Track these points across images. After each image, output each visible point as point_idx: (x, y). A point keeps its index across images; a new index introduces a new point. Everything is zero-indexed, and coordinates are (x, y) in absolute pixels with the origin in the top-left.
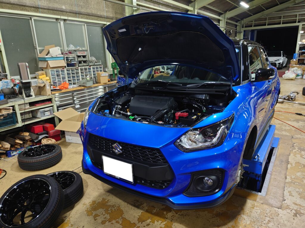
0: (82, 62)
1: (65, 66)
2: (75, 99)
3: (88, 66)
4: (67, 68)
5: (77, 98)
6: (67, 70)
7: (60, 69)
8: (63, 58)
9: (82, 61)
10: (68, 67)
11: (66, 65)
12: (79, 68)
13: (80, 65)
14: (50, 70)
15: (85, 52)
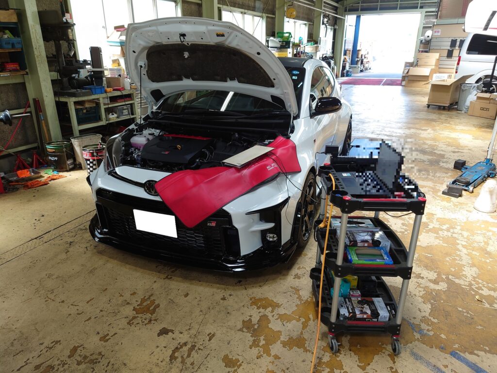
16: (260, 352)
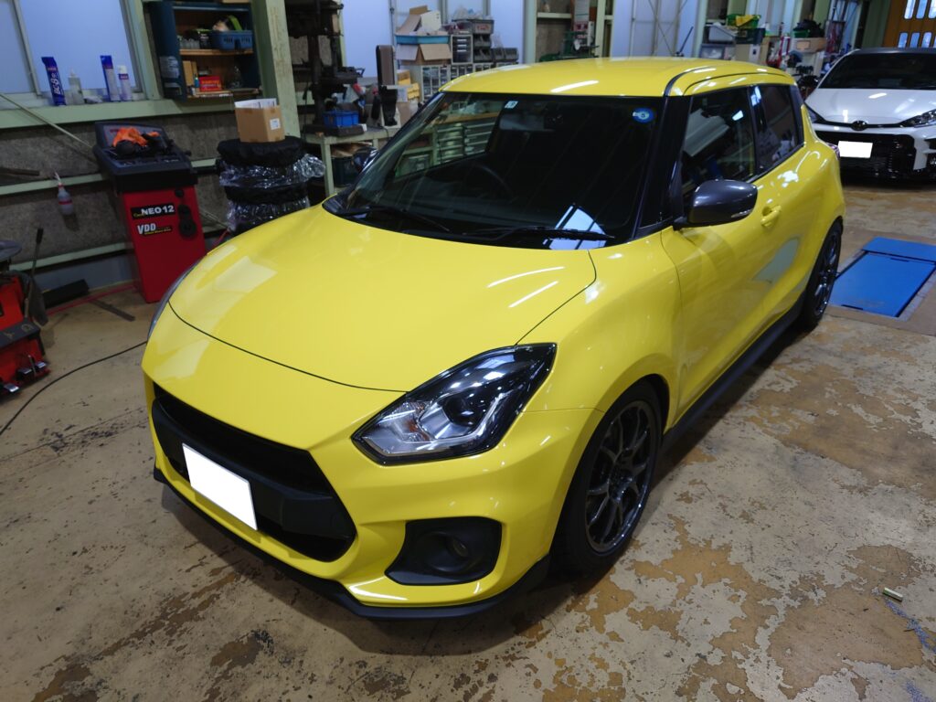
0: (481, 51)
1: (449, 61)
2: (466, 141)
3: (490, 61)
4: (453, 64)
5: (471, 141)
6: (452, 71)
7: (439, 66)
8: (446, 40)
9: (481, 47)
10: (454, 61)
11: (450, 56)
12: (475, 65)
13: (478, 58)
14: (422, 67)
15: (489, 26)
16: (584, 622)
